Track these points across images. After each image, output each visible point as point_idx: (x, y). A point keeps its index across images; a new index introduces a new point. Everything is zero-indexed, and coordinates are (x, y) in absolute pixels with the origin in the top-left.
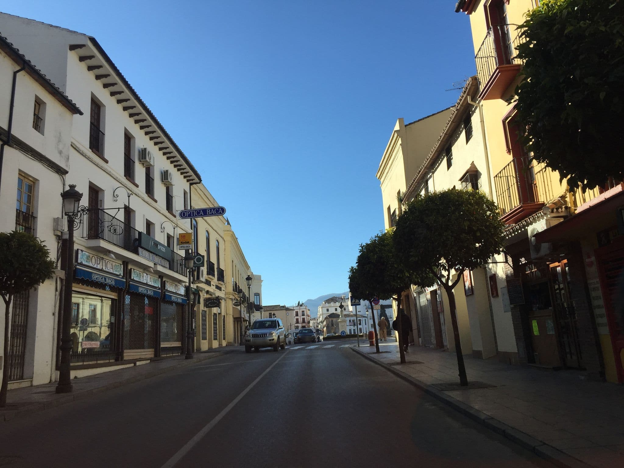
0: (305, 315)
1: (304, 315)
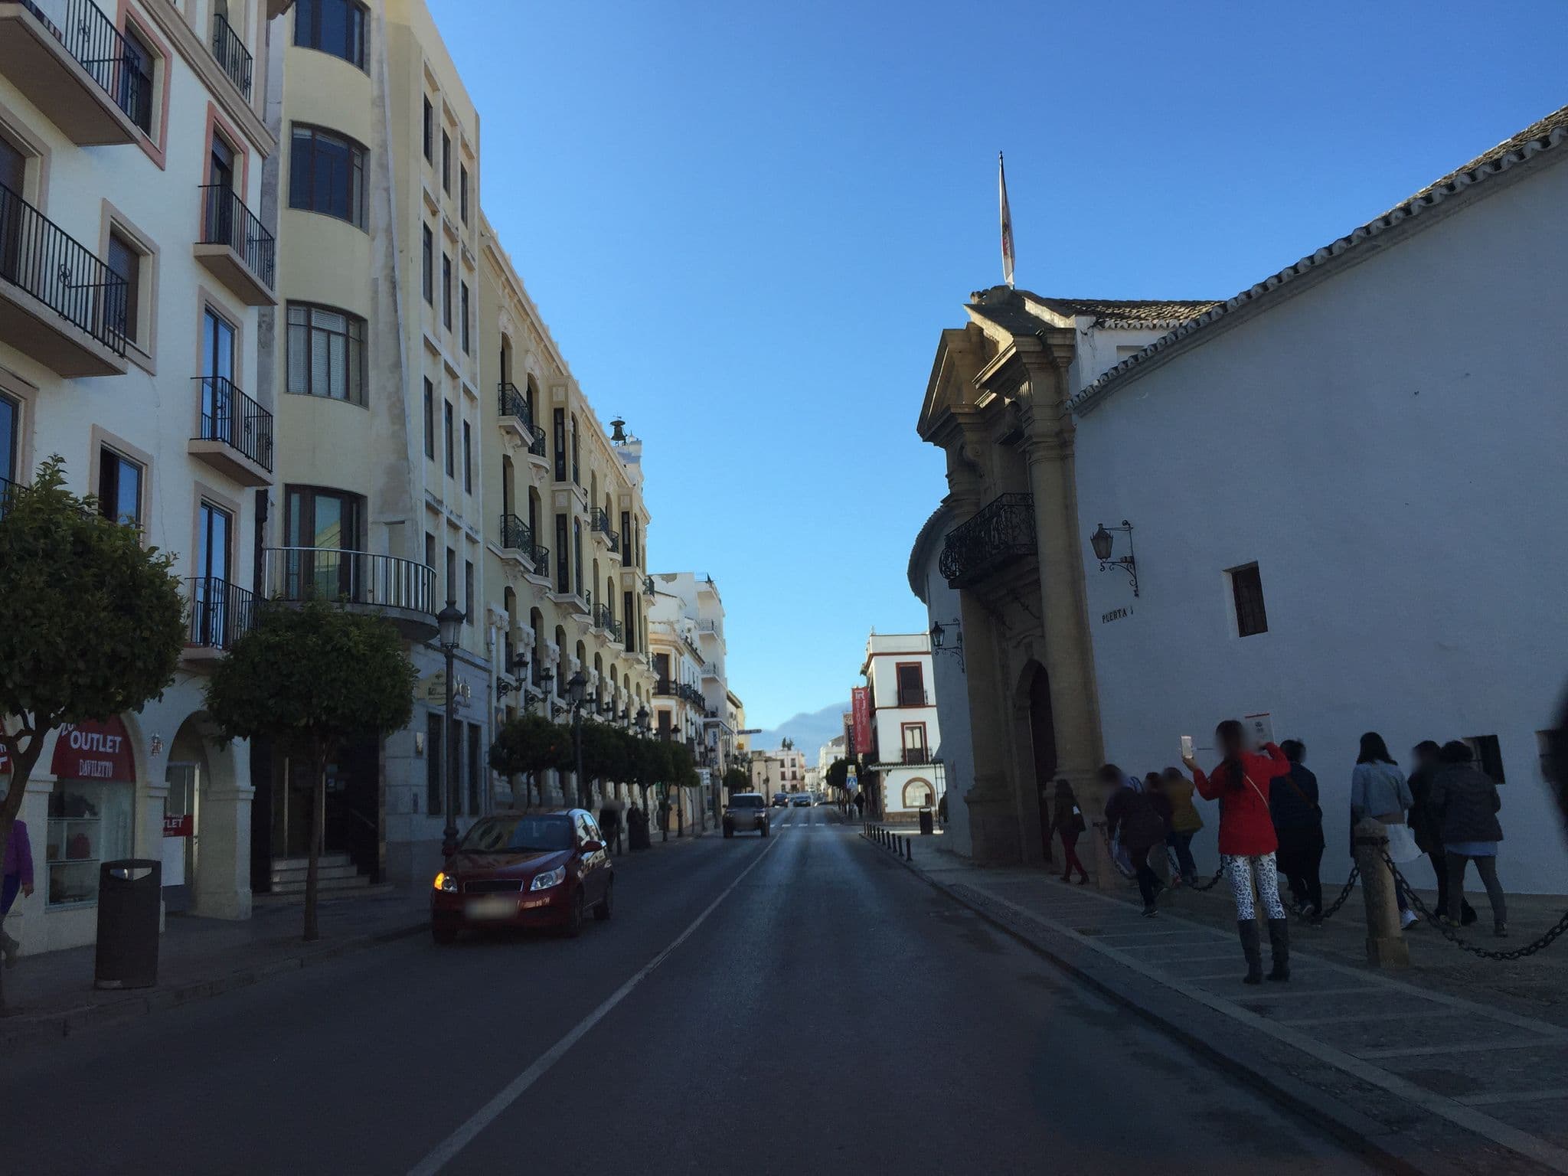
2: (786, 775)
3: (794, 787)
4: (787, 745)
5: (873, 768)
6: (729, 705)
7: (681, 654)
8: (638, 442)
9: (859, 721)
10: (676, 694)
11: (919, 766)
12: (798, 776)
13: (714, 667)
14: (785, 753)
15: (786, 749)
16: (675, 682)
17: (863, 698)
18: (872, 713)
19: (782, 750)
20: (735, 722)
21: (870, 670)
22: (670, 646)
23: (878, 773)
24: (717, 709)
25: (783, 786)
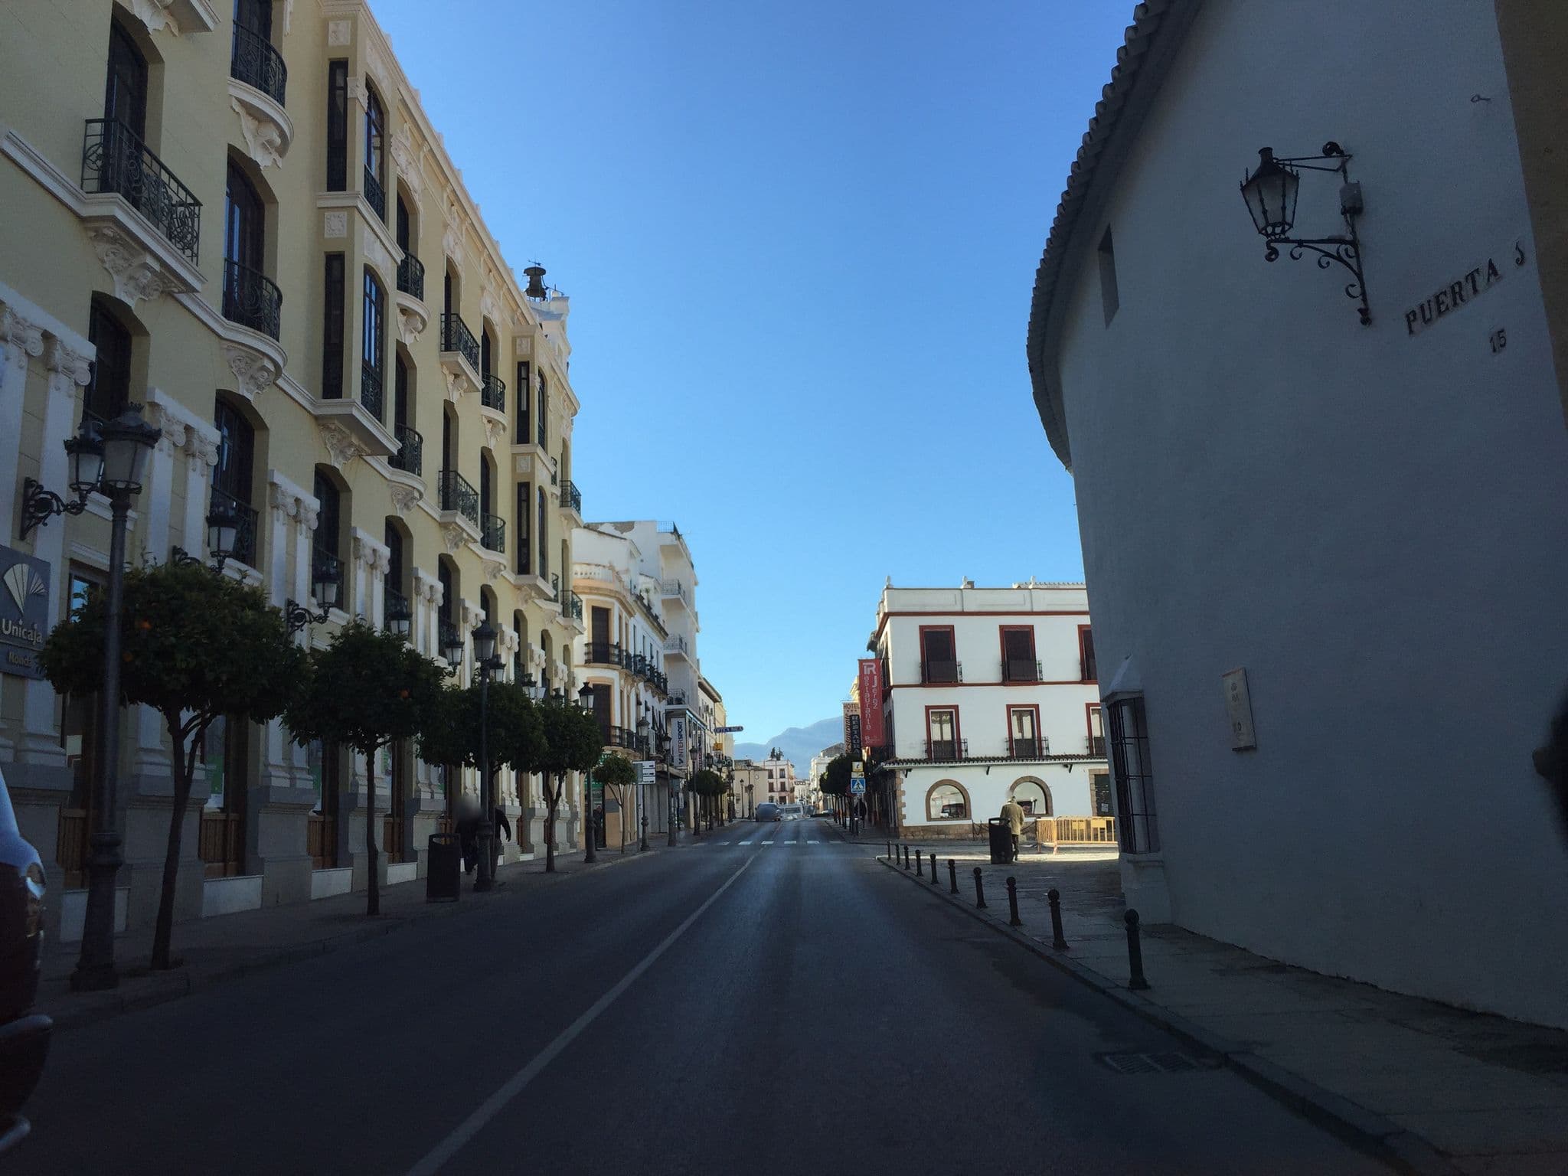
0: (786, 776)
1: (784, 777)
2: (775, 786)
3: (783, 799)
4: (776, 756)
5: (887, 767)
6: (701, 694)
7: (631, 615)
8: (564, 299)
9: (868, 703)
10: (619, 663)
11: (950, 765)
12: (787, 787)
13: (681, 640)
14: (774, 763)
15: (775, 759)
16: (618, 646)
17: (875, 673)
18: (886, 693)
19: (771, 760)
20: (712, 717)
21: (883, 638)
22: (611, 597)
23: (893, 772)
24: (684, 695)
25: (771, 799)
